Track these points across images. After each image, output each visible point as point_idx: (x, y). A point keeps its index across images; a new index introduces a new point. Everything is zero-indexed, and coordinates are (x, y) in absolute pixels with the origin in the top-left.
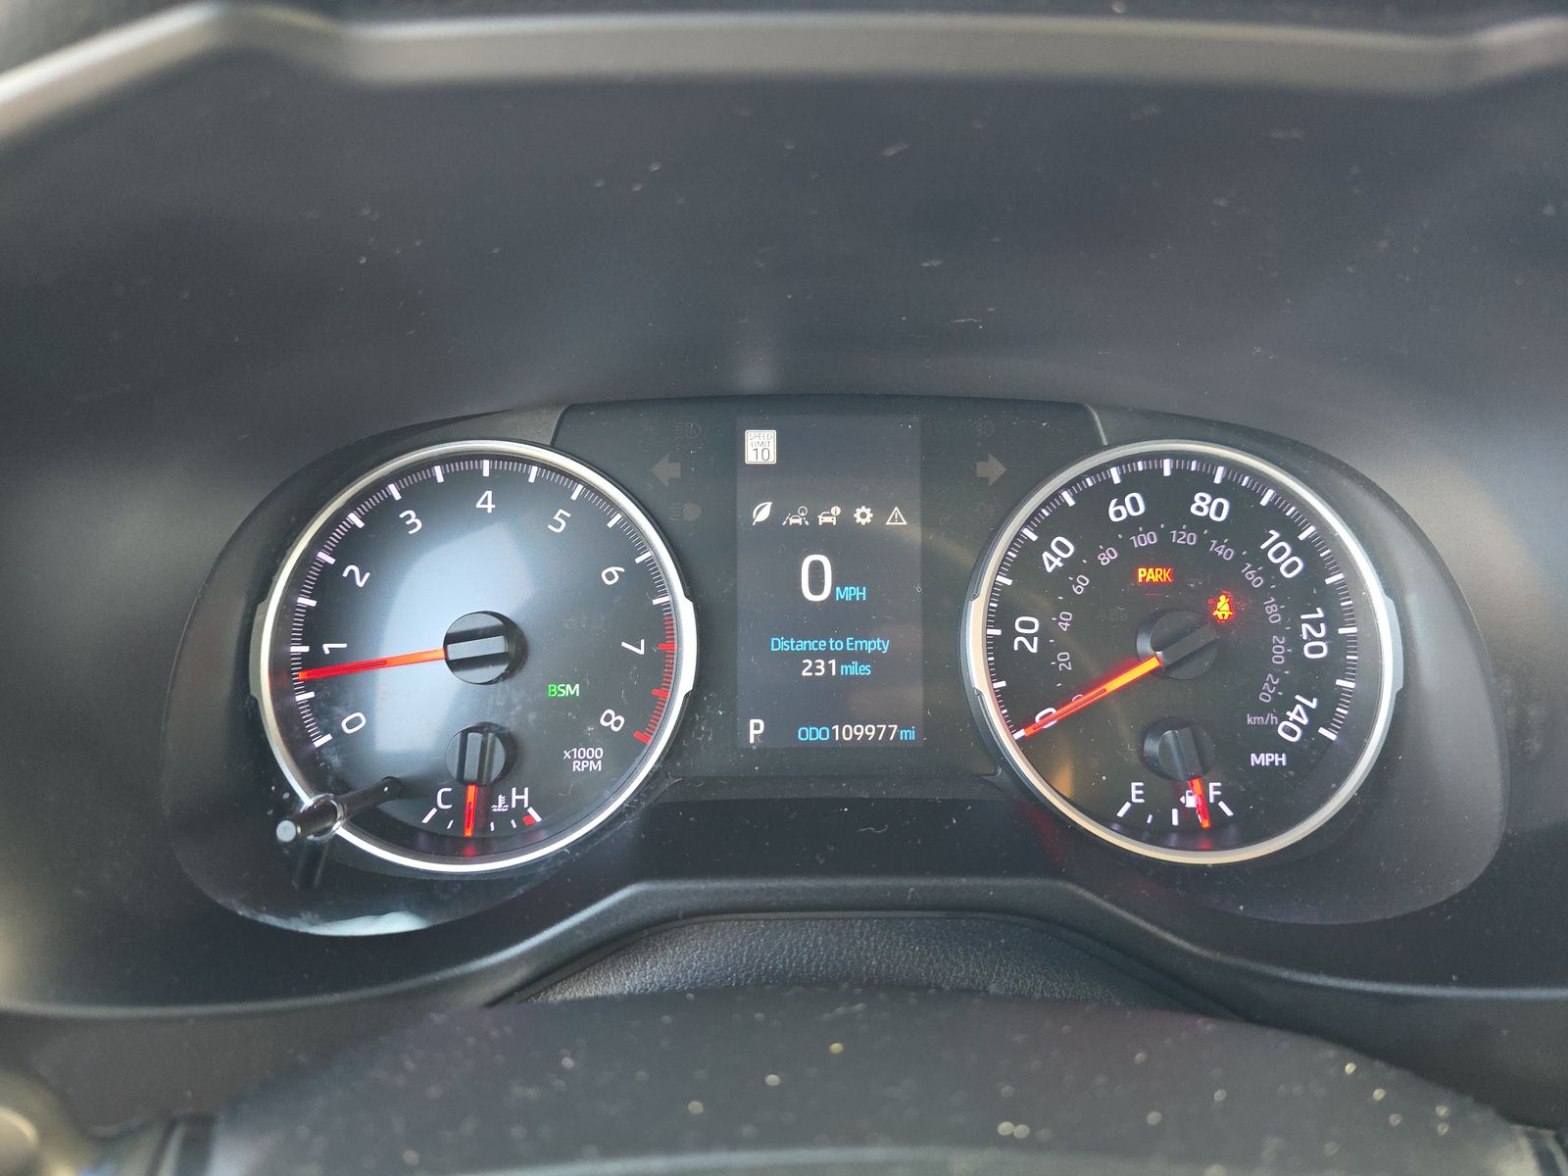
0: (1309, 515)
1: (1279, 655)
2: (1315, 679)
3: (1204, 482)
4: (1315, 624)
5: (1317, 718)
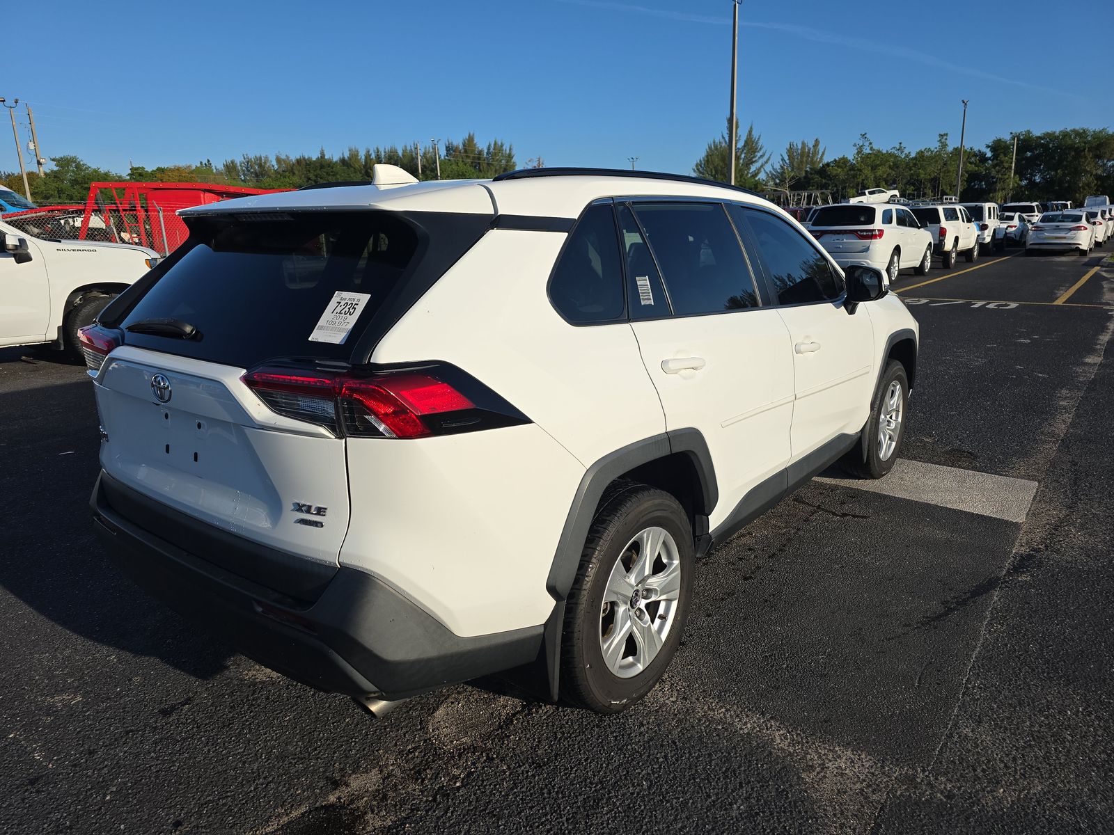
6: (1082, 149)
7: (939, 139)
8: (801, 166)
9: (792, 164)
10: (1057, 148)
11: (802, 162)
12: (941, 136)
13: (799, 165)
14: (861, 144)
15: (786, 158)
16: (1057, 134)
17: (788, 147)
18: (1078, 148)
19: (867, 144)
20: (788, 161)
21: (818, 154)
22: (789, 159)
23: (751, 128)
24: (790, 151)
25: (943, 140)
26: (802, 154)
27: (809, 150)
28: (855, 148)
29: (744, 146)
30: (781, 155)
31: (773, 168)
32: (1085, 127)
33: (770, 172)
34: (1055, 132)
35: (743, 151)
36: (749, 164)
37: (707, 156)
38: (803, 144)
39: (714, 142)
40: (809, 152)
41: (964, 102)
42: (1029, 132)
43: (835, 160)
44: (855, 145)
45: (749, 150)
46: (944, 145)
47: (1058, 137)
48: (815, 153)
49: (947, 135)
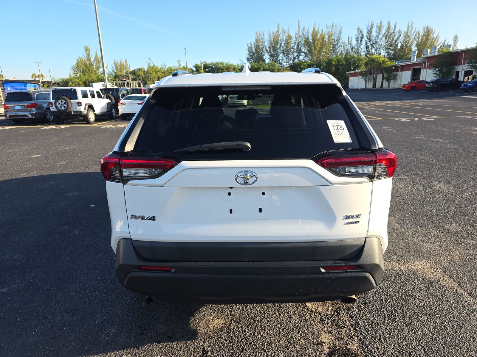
6: (223, 69)
7: (178, 62)
8: (121, 70)
9: (117, 69)
10: (216, 68)
11: (121, 69)
12: (178, 61)
13: (120, 70)
14: (149, 63)
15: (114, 66)
16: (215, 63)
17: (114, 62)
18: (222, 68)
19: (152, 62)
20: (115, 68)
21: (128, 66)
22: (115, 67)
23: (96, 52)
24: (115, 63)
25: (179, 63)
26: (121, 65)
27: (123, 63)
28: (147, 64)
29: (95, 60)
30: (111, 65)
31: (109, 71)
32: (223, 61)
33: (108, 72)
34: (214, 63)
35: (94, 62)
36: (98, 68)
37: (77, 64)
38: (120, 61)
39: (79, 57)
40: (123, 65)
41: (185, 48)
42: (206, 62)
43: (137, 69)
44: (147, 63)
45: (97, 62)
46: (180, 65)
47: (215, 64)
48: (126, 65)
49: (180, 61)
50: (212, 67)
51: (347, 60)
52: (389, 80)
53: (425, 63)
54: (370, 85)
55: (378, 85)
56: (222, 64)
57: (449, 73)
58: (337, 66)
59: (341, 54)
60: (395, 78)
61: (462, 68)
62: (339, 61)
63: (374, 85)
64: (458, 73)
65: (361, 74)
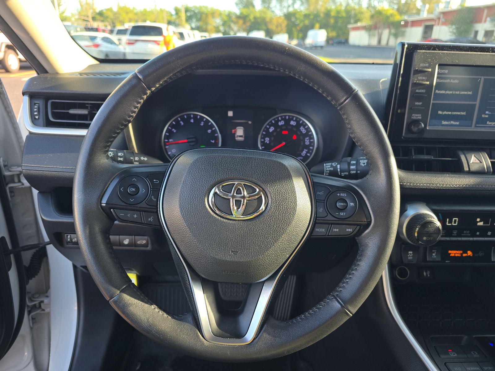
0: (306, 125)
1: (302, 144)
2: (307, 147)
3: (292, 119)
4: (307, 140)
5: (307, 152)
50: (194, 11)
51: (348, 11)
52: (396, 36)
53: (439, 18)
54: (374, 42)
55: (384, 42)
56: (206, 8)
57: (467, 32)
58: (337, 18)
59: (341, 5)
60: (403, 34)
61: (482, 28)
62: (338, 12)
63: (379, 41)
64: (476, 32)
65: (364, 28)
